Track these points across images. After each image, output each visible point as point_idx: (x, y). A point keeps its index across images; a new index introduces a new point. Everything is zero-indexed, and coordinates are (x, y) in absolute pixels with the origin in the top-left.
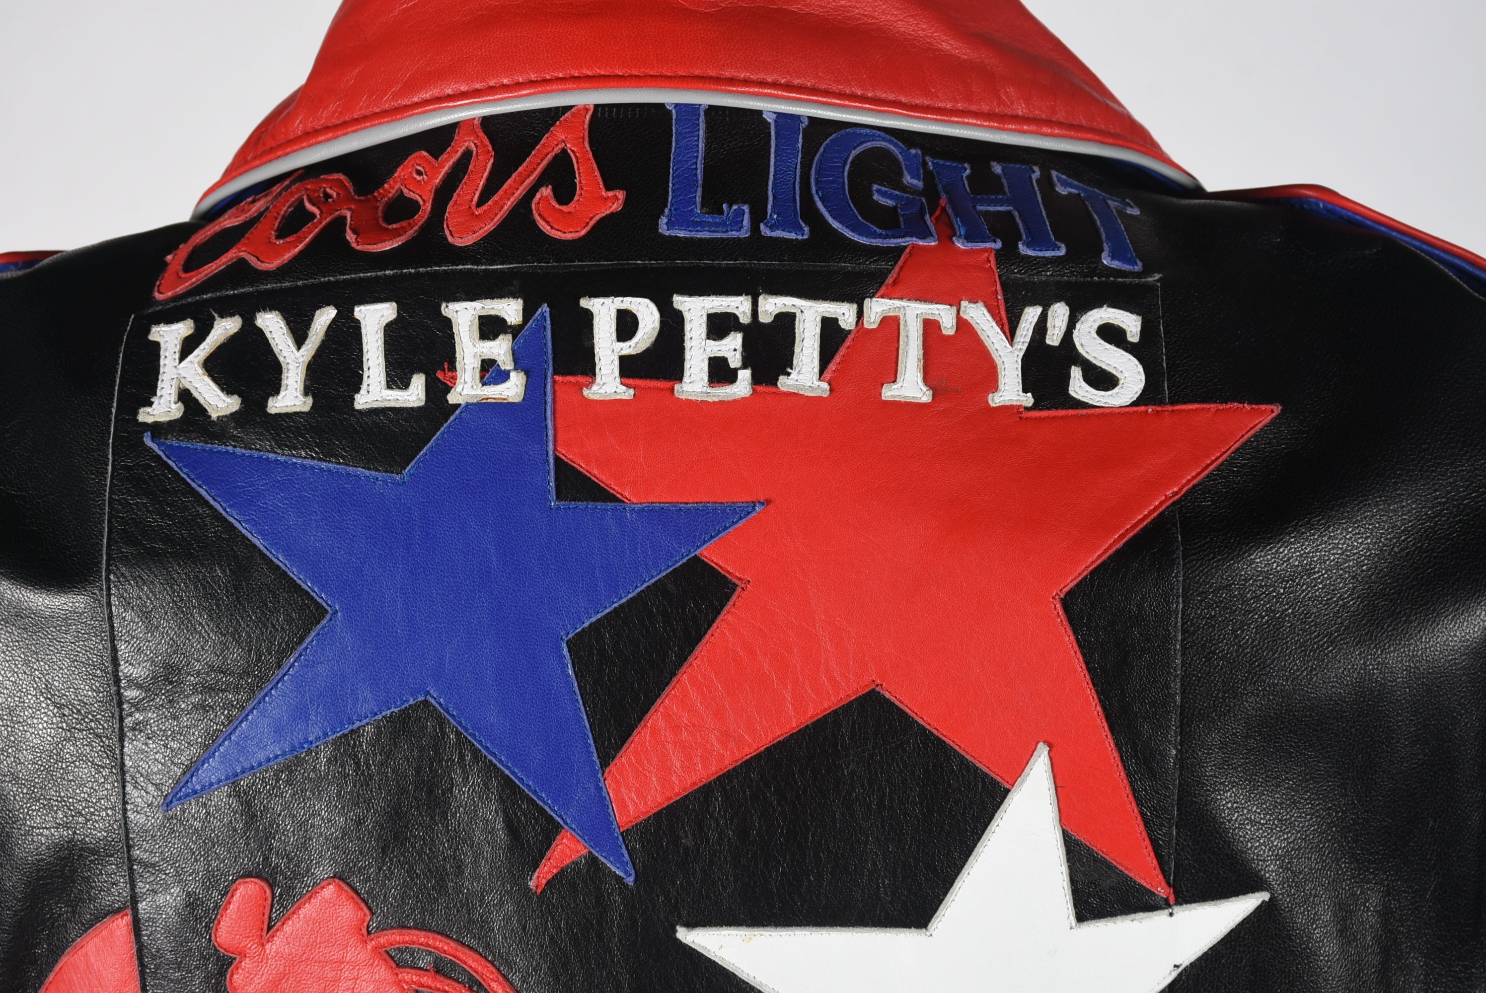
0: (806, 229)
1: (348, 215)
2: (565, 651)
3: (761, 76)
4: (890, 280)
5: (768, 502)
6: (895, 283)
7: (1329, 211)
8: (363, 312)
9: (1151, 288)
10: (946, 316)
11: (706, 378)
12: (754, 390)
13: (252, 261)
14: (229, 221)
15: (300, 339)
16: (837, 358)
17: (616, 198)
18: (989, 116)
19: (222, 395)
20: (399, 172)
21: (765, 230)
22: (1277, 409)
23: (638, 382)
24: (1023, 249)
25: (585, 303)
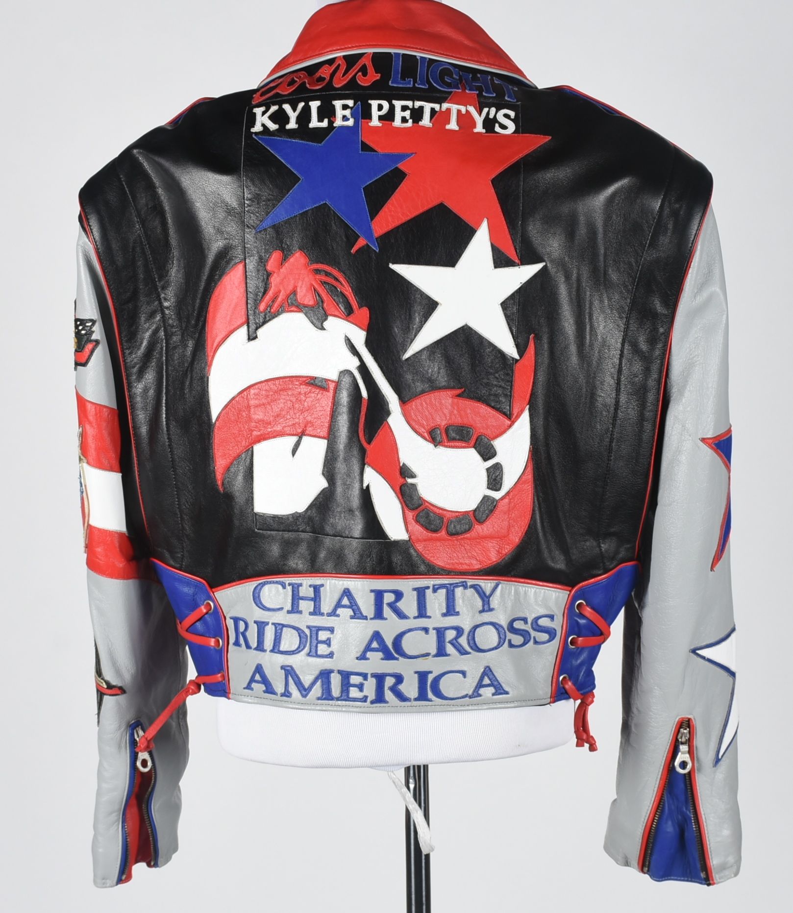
0: (427, 86)
1: (307, 81)
2: (362, 191)
3: (416, 47)
4: (449, 99)
5: (416, 153)
6: (450, 100)
7: (571, 93)
8: (311, 103)
9: (518, 105)
10: (463, 109)
11: (400, 121)
12: (413, 125)
13: (281, 92)
14: (272, 85)
15: (294, 110)
16: (434, 118)
17: (378, 76)
18: (477, 62)
19: (274, 125)
20: (320, 71)
21: (416, 85)
22: (550, 137)
23: (383, 122)
24: (484, 94)
25: (370, 102)
